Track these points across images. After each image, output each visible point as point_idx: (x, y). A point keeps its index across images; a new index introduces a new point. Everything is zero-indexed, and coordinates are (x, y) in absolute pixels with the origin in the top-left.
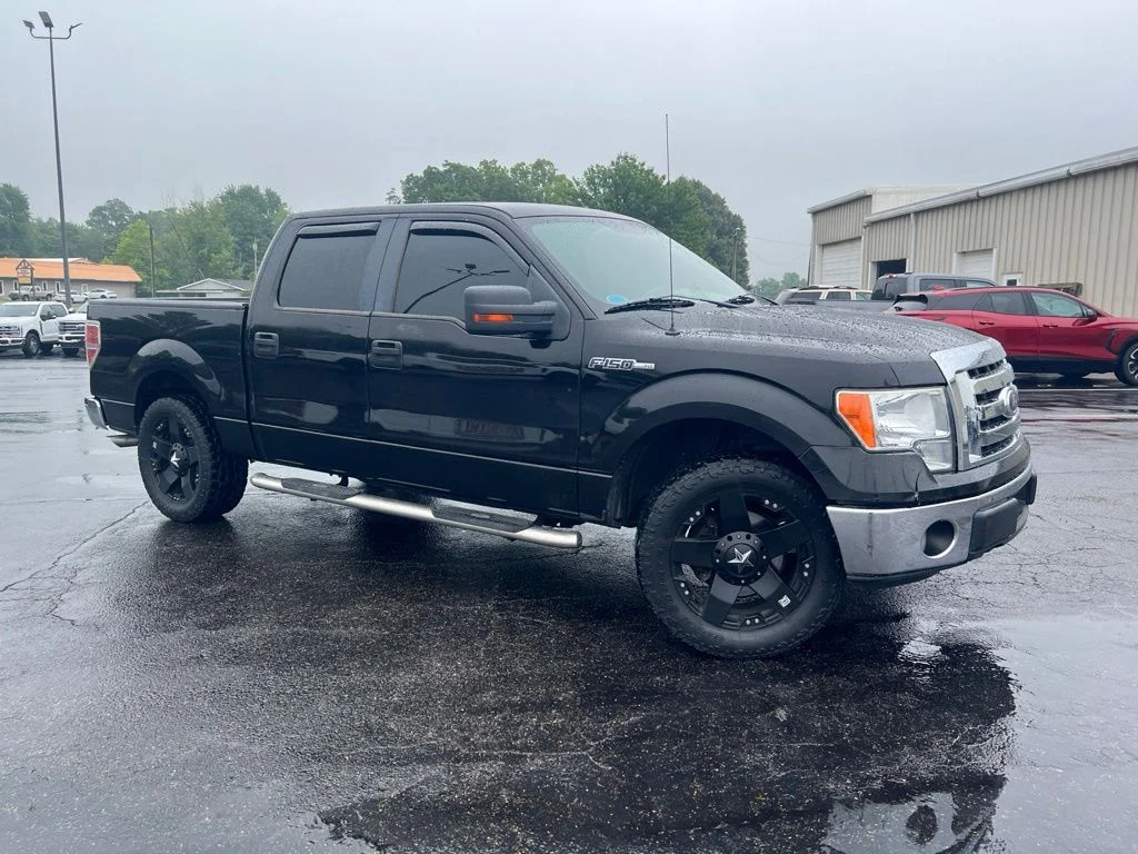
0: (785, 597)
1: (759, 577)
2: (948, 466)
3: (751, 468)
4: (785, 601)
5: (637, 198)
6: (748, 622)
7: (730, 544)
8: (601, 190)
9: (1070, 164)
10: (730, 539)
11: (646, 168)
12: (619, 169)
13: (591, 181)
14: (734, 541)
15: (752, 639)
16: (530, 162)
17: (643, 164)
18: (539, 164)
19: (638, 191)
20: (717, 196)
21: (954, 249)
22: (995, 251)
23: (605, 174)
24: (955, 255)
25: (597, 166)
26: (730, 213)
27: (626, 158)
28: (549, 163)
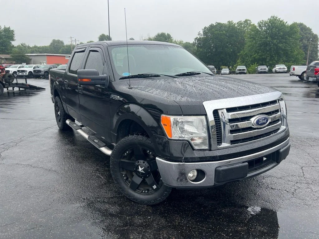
0: (155, 186)
1: (148, 177)
2: (207, 148)
3: (141, 139)
4: (155, 187)
5: (276, 30)
6: (144, 191)
7: (138, 164)
8: (263, 28)
10: (138, 162)
11: (281, 20)
12: (270, 21)
13: (260, 26)
14: (139, 163)
15: (143, 198)
16: (243, 20)
17: (280, 19)
18: (246, 21)
19: (276, 28)
20: (309, 28)
23: (266, 23)
25: (262, 21)
26: (313, 34)
27: (274, 17)
28: (249, 20)
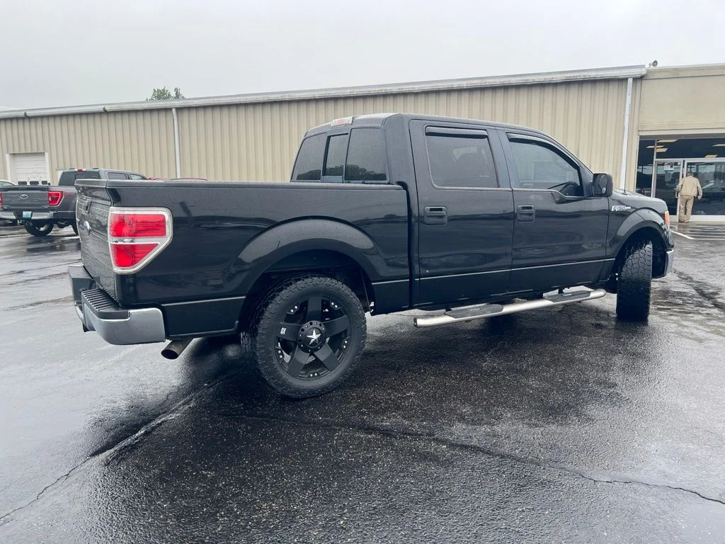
9: (106, 104)
21: (5, 150)
22: (47, 154)
24: (7, 156)
